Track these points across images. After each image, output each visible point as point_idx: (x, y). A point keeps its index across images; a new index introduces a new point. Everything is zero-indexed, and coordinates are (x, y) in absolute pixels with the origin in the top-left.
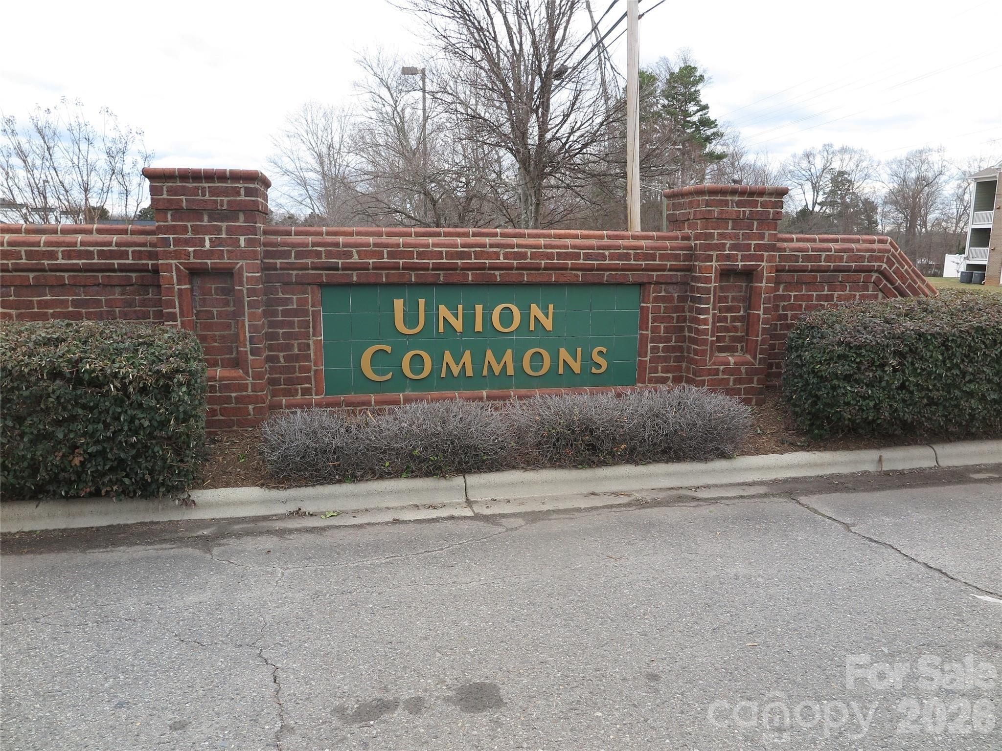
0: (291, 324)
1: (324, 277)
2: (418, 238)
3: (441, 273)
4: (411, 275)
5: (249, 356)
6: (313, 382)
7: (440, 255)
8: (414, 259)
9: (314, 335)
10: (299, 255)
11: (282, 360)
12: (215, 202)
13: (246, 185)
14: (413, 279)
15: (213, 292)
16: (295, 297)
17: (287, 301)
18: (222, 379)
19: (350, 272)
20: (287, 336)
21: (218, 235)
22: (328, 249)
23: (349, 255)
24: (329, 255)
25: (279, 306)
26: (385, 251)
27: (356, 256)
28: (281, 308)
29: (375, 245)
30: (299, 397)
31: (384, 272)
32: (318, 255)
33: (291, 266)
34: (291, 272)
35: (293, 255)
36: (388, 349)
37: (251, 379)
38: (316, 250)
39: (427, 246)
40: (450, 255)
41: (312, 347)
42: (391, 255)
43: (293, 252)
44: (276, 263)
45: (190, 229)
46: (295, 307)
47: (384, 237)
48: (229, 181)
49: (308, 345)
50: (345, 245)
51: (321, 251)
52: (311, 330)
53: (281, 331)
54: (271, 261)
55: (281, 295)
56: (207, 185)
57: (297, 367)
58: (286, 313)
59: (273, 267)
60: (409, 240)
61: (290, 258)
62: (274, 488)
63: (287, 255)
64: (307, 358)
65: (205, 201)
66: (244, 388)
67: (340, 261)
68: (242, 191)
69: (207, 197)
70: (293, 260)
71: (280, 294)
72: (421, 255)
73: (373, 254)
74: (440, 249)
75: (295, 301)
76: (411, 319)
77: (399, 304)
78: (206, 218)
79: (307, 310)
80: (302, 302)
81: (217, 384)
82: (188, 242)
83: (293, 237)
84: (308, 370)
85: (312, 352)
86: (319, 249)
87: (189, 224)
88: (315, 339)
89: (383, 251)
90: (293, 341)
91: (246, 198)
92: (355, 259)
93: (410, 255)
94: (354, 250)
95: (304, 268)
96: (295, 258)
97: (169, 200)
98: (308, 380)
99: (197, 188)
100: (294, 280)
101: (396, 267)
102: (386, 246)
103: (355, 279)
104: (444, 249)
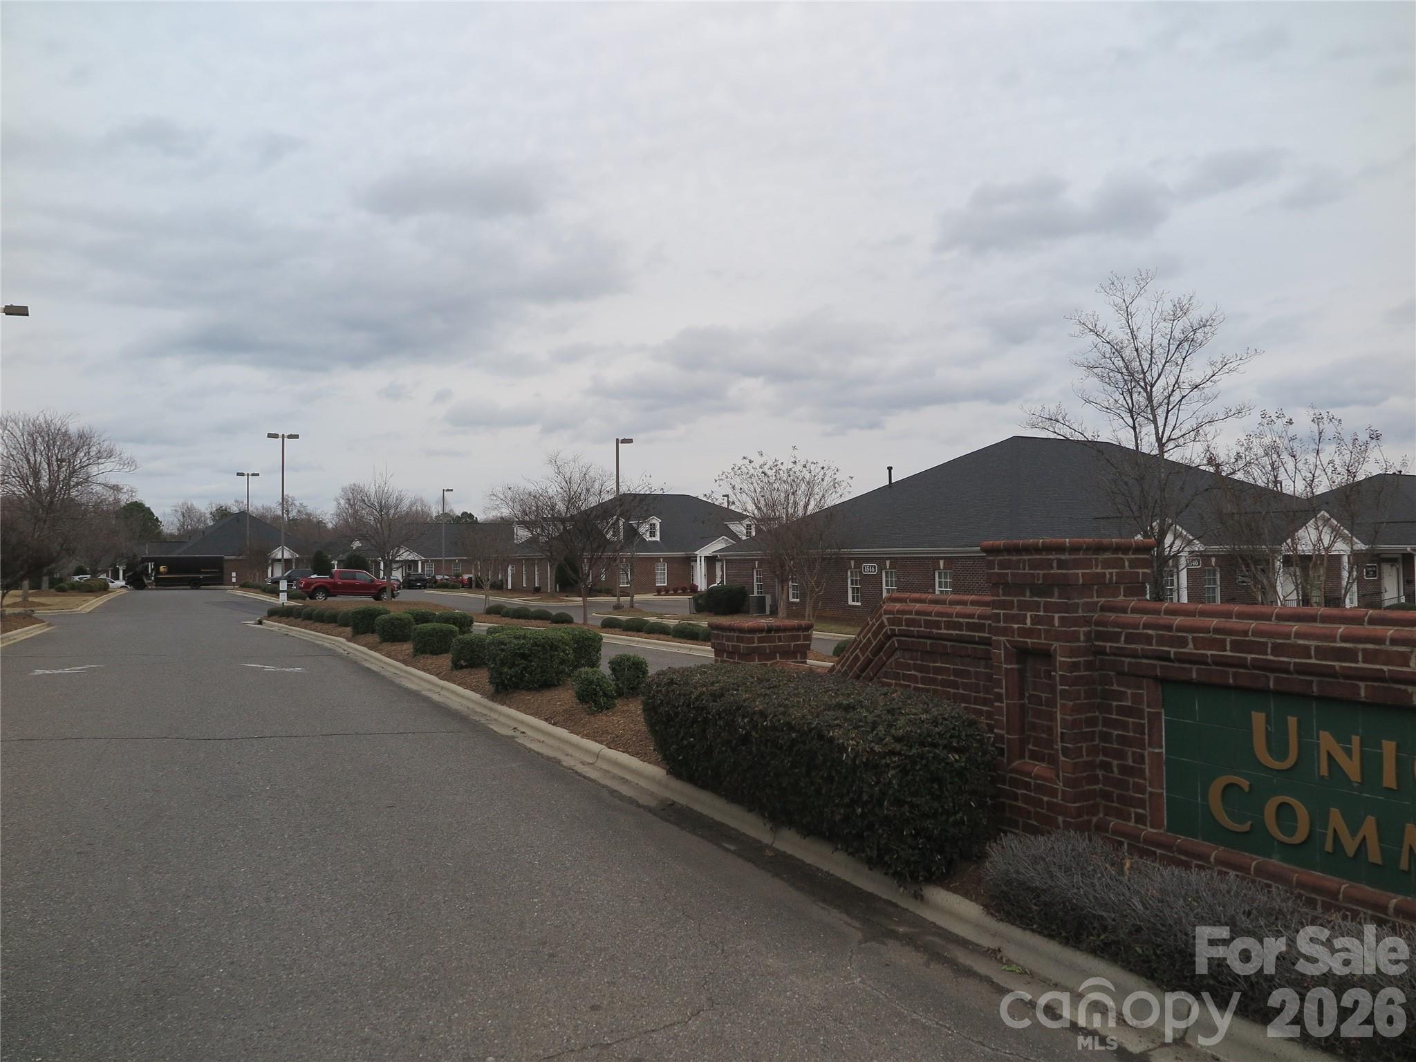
0: (1124, 726)
1: (1158, 670)
2: (1282, 623)
3: (1314, 679)
4: (1267, 678)
5: (1061, 756)
6: (1148, 809)
7: (1305, 651)
8: (1267, 654)
9: (1150, 745)
10: (1130, 638)
11: (1115, 770)
12: (1033, 575)
13: (1058, 556)
14: (1272, 685)
15: (1042, 675)
16: (1129, 691)
17: (1120, 696)
18: (1038, 777)
19: (1187, 666)
20: (1122, 740)
21: (1037, 611)
22: (1161, 632)
23: (1183, 642)
24: (1162, 640)
25: (1113, 700)
26: (1228, 640)
27: (1191, 645)
28: (1115, 703)
29: (1217, 630)
30: (1132, 824)
31: (1231, 670)
32: (1148, 639)
33: (1120, 652)
34: (1123, 659)
35: (1123, 639)
36: (1245, 784)
37: (1061, 784)
38: (1146, 634)
39: (1287, 636)
40: (1322, 653)
41: (1147, 761)
42: (1236, 646)
43: (1124, 633)
44: (1105, 647)
45: (1016, 605)
46: (1130, 704)
47: (1234, 620)
48: (1044, 553)
49: (1142, 756)
50: (1180, 629)
51: (1151, 636)
52: (1146, 737)
53: (1116, 732)
54: (1101, 644)
55: (1115, 687)
56: (1026, 557)
57: (1131, 783)
58: (1122, 711)
59: (1101, 652)
60: (1264, 625)
61: (1118, 641)
62: (992, 914)
63: (1115, 637)
64: (1141, 773)
65: (1025, 575)
66: (1053, 793)
67: (1173, 650)
68: (1055, 564)
69: (1027, 571)
70: (1121, 644)
71: (1115, 685)
72: (1277, 650)
73: (1212, 644)
74: (1307, 642)
75: (1129, 696)
76: (1277, 745)
77: (1258, 718)
78: (1028, 593)
79: (1142, 710)
80: (1137, 698)
81: (1032, 782)
82: (1014, 619)
83: (1129, 615)
84: (1143, 791)
85: (1147, 767)
86: (1150, 632)
87: (1015, 599)
88: (1151, 750)
89: (1225, 640)
90: (1126, 748)
91: (1059, 571)
92: (1190, 649)
93: (1261, 648)
94: (1190, 636)
95: (1134, 655)
96: (1126, 642)
97: (999, 574)
98: (1141, 803)
99: (1019, 561)
100: (1126, 670)
101: (1242, 664)
102: (1230, 632)
103: (1194, 676)
104: (1313, 643)
